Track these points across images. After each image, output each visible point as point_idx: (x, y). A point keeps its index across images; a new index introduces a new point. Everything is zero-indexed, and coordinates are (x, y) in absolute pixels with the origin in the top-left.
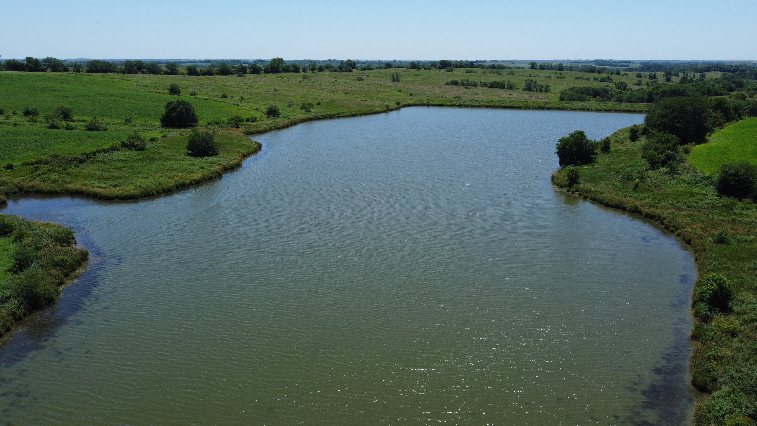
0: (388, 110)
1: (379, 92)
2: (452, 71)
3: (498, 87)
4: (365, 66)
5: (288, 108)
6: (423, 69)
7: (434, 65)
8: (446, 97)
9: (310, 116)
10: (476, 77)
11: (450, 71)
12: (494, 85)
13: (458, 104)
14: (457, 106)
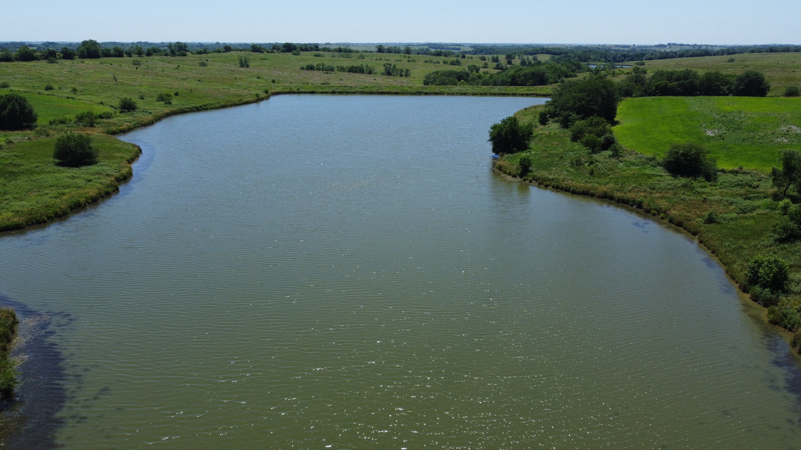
0: (258, 100)
1: (235, 79)
2: (299, 54)
3: (358, 71)
4: (200, 49)
5: (140, 100)
6: (265, 53)
7: (275, 48)
8: (312, 84)
9: (174, 109)
10: (327, 60)
11: (296, 54)
12: (352, 70)
13: (331, 91)
14: (330, 93)
